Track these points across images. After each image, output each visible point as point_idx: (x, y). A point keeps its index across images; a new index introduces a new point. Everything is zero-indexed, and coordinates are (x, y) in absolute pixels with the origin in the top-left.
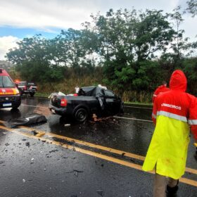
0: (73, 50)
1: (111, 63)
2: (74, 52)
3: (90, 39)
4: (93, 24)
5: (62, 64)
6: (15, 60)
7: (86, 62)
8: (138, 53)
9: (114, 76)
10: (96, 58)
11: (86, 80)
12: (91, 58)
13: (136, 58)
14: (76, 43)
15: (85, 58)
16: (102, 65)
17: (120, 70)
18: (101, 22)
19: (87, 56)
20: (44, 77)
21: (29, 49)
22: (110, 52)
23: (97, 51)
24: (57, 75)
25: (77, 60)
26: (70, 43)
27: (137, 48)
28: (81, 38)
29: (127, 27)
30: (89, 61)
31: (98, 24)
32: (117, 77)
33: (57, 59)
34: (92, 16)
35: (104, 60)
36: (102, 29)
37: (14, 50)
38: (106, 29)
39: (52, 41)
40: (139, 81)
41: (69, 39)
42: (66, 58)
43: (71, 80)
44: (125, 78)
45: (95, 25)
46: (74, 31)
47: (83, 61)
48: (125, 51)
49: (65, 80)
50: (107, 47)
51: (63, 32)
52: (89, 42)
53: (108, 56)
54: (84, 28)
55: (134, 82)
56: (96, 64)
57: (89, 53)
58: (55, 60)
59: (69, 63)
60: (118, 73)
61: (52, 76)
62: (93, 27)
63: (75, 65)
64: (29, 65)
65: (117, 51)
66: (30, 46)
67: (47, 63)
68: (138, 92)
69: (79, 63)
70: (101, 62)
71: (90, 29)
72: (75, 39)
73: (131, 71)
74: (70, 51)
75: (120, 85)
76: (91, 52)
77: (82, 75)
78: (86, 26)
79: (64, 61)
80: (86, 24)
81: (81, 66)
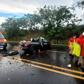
0: (29, 23)
1: (46, 28)
2: (30, 23)
3: (37, 18)
4: (38, 12)
5: (25, 29)
6: (4, 27)
7: (35, 27)
8: (57, 23)
9: (47, 33)
10: (39, 26)
11: (35, 35)
12: (37, 26)
13: (56, 26)
14: (31, 20)
15: (35, 26)
16: (42, 29)
17: (50, 31)
18: (41, 11)
19: (36, 25)
20: (17, 34)
21: (11, 22)
22: (45, 23)
23: (40, 23)
24: (23, 34)
25: (31, 27)
26: (28, 20)
27: (56, 21)
28: (33, 17)
29: (52, 13)
30: (37, 27)
31: (40, 12)
32: (48, 34)
33: (23, 27)
34: (38, 8)
35: (43, 27)
36: (42, 13)
37: (4, 23)
38: (43, 13)
39: (20, 19)
40: (58, 35)
41: (28, 18)
42: (26, 26)
43: (29, 35)
44: (52, 34)
45: (39, 12)
46: (30, 15)
47: (34, 27)
48: (52, 23)
49: (27, 35)
50: (44, 21)
51: (25, 15)
52: (36, 19)
53: (44, 25)
54: (34, 13)
55: (56, 36)
56: (40, 29)
57: (36, 24)
58: (22, 27)
59: (28, 28)
60: (49, 32)
61: (21, 34)
62: (38, 13)
63: (31, 29)
64: (10, 29)
65: (48, 23)
66: (11, 21)
67: (19, 28)
68: (58, 40)
69: (32, 28)
70: (42, 28)
71: (37, 14)
72: (30, 18)
73: (54, 31)
74: (28, 23)
75: (50, 37)
76: (37, 24)
77: (34, 33)
78: (35, 13)
79: (26, 27)
80: (35, 12)
81: (33, 29)
